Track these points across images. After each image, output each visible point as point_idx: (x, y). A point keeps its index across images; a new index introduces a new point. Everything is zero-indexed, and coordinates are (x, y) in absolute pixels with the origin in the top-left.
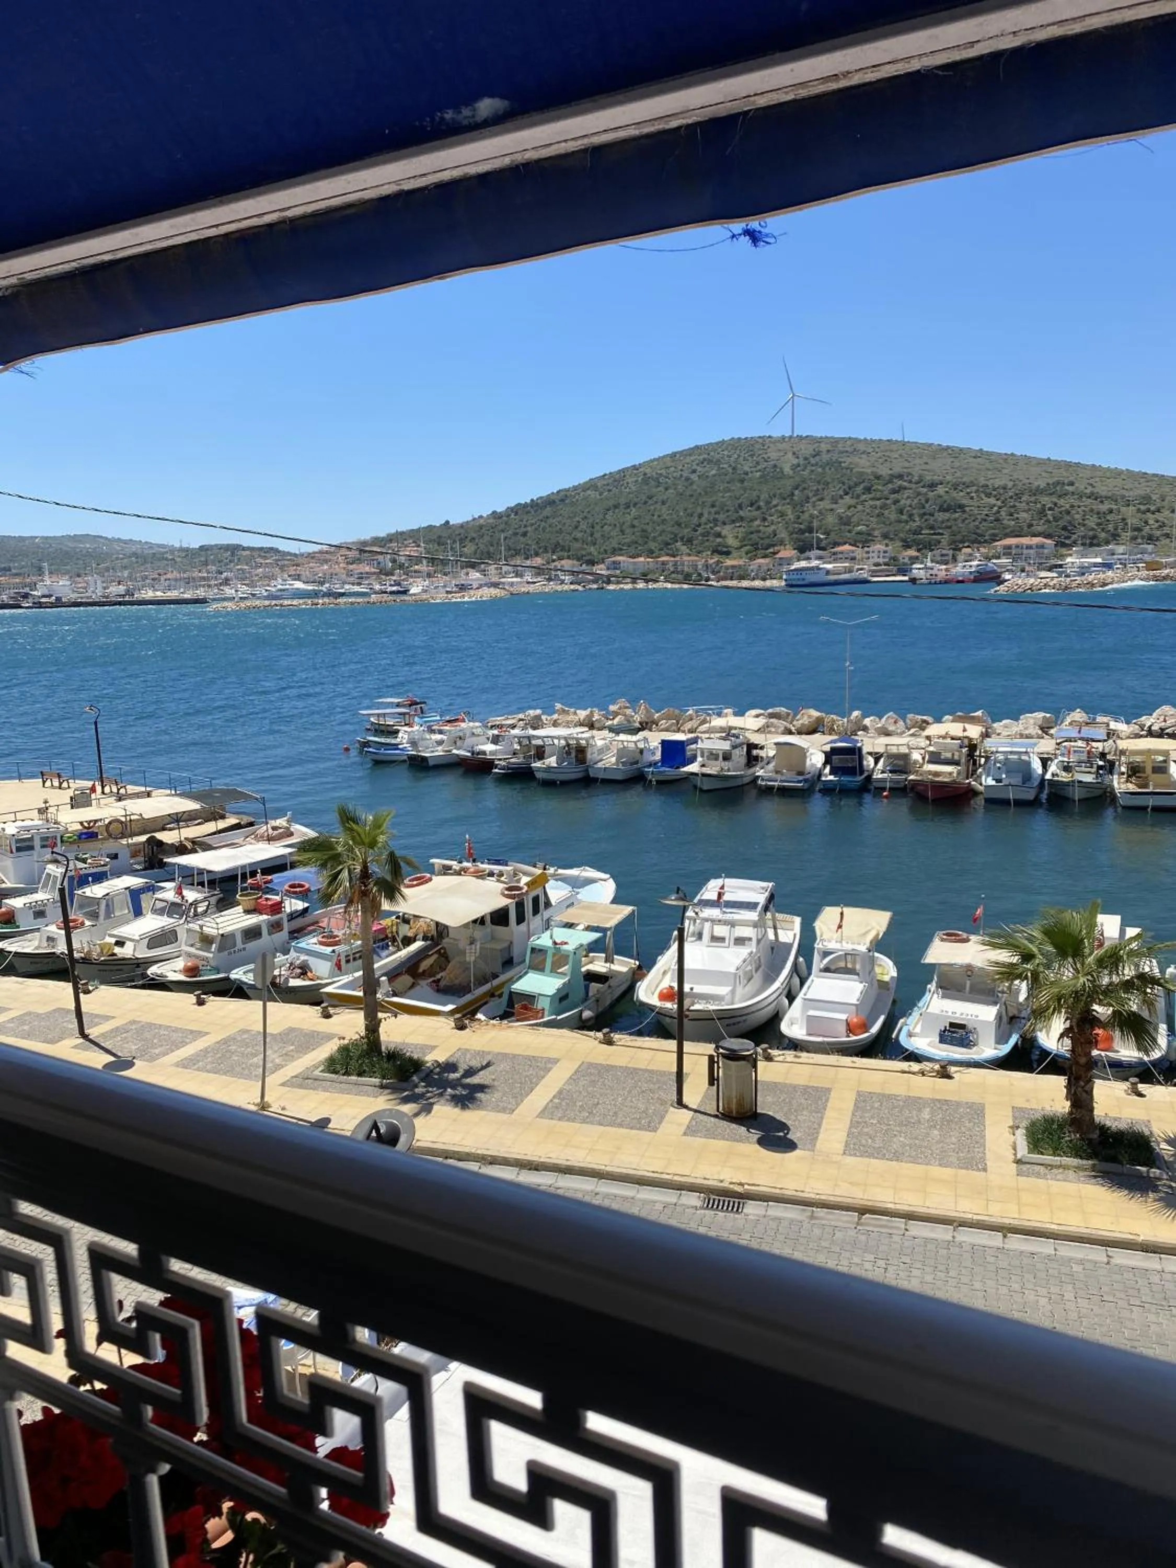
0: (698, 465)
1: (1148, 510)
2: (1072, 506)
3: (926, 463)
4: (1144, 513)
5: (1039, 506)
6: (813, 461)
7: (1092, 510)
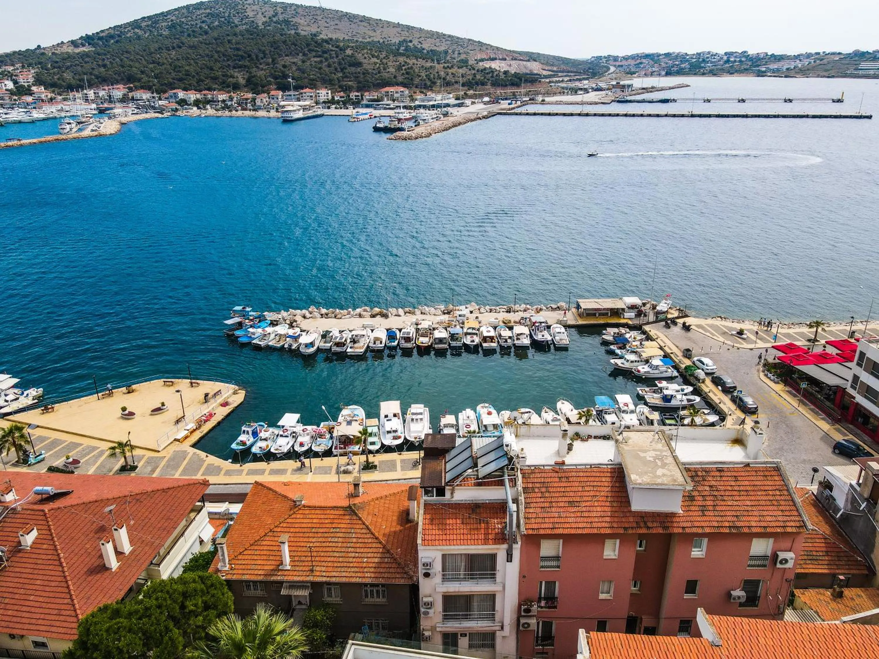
0: (205, 17)
1: (448, 67)
2: (413, 64)
3: (337, 24)
4: (446, 68)
5: (398, 63)
6: (275, 19)
7: (423, 67)
